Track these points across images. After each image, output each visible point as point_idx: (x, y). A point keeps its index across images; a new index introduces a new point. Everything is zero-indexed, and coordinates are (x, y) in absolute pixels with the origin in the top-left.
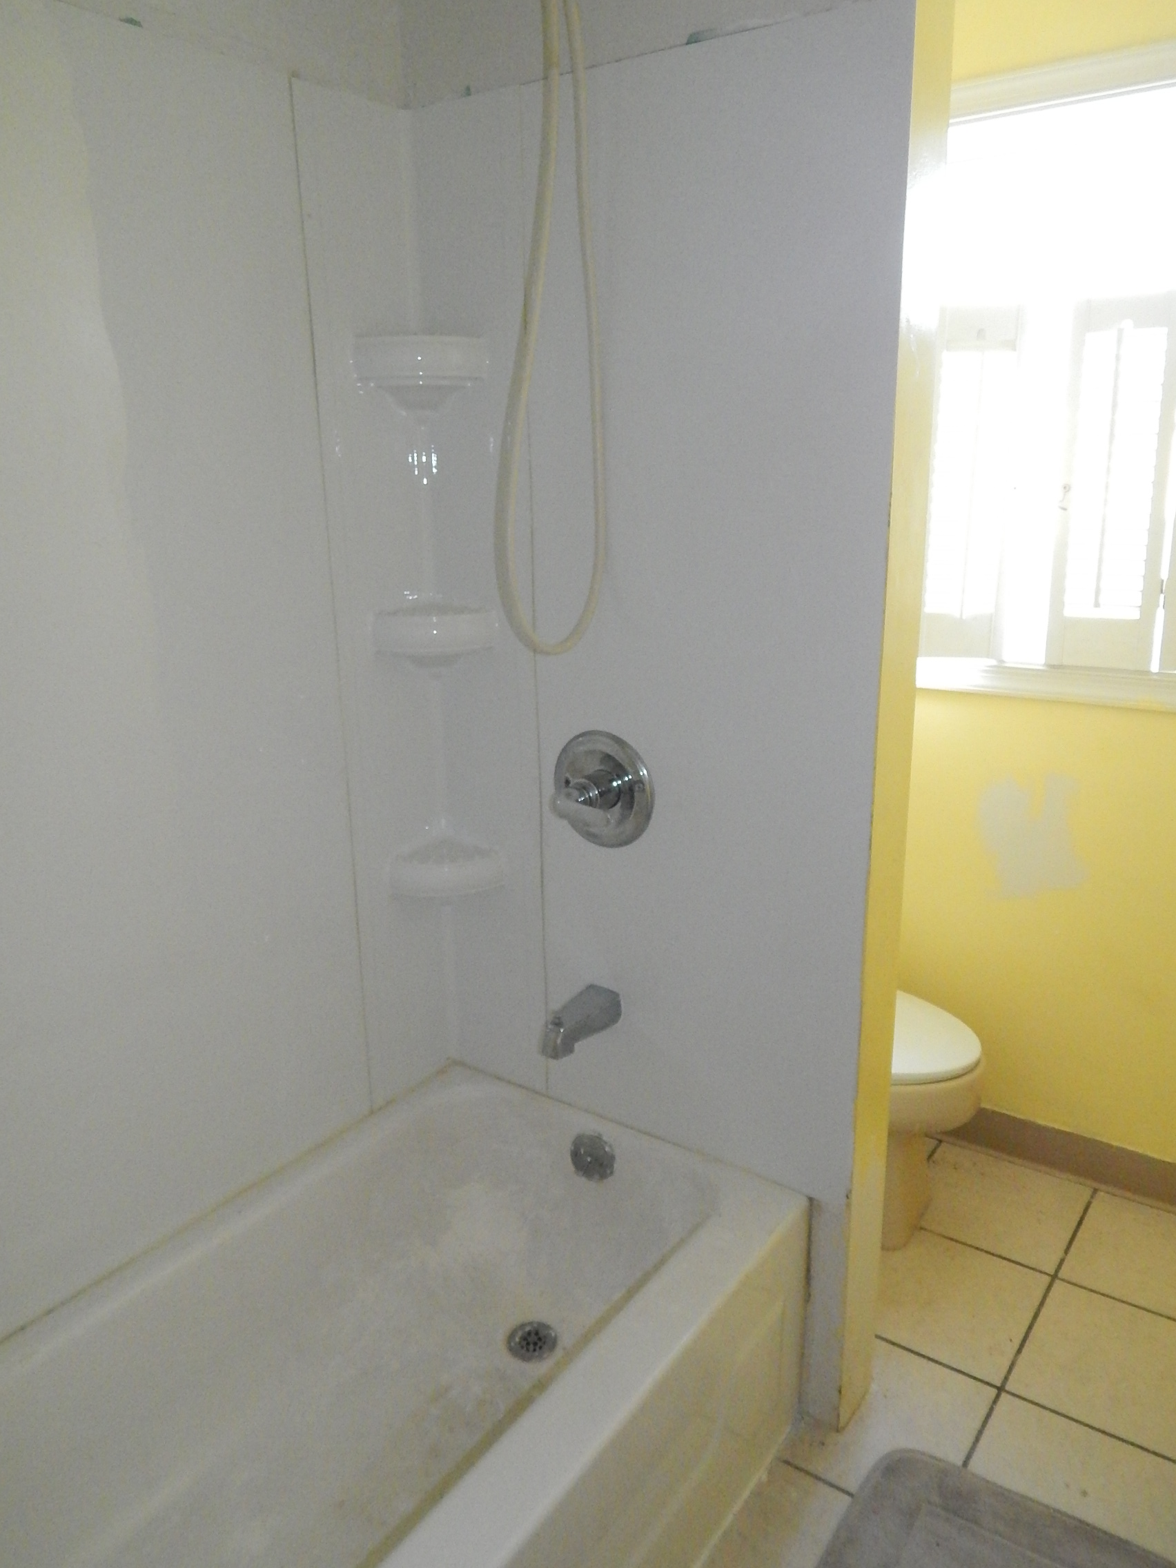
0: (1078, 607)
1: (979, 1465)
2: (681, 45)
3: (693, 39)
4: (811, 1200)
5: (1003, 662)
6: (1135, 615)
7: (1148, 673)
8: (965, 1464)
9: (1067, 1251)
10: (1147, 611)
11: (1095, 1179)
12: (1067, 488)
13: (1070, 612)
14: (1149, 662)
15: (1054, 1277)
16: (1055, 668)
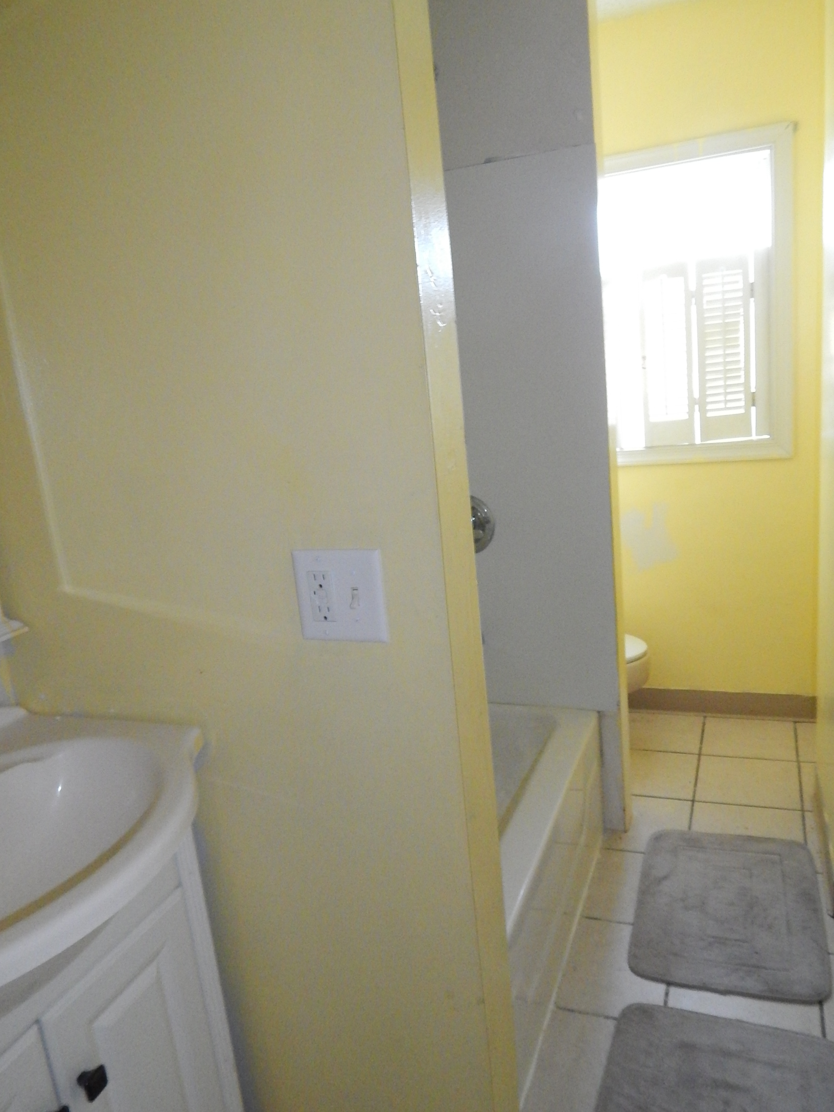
0: (657, 417)
1: (696, 828)
2: (482, 164)
3: (488, 161)
4: (599, 712)
5: (622, 449)
6: (686, 417)
7: (694, 445)
8: (690, 828)
9: (701, 743)
10: (691, 413)
11: (703, 711)
12: (644, 358)
13: (653, 419)
14: (694, 439)
15: (700, 755)
16: (649, 448)
